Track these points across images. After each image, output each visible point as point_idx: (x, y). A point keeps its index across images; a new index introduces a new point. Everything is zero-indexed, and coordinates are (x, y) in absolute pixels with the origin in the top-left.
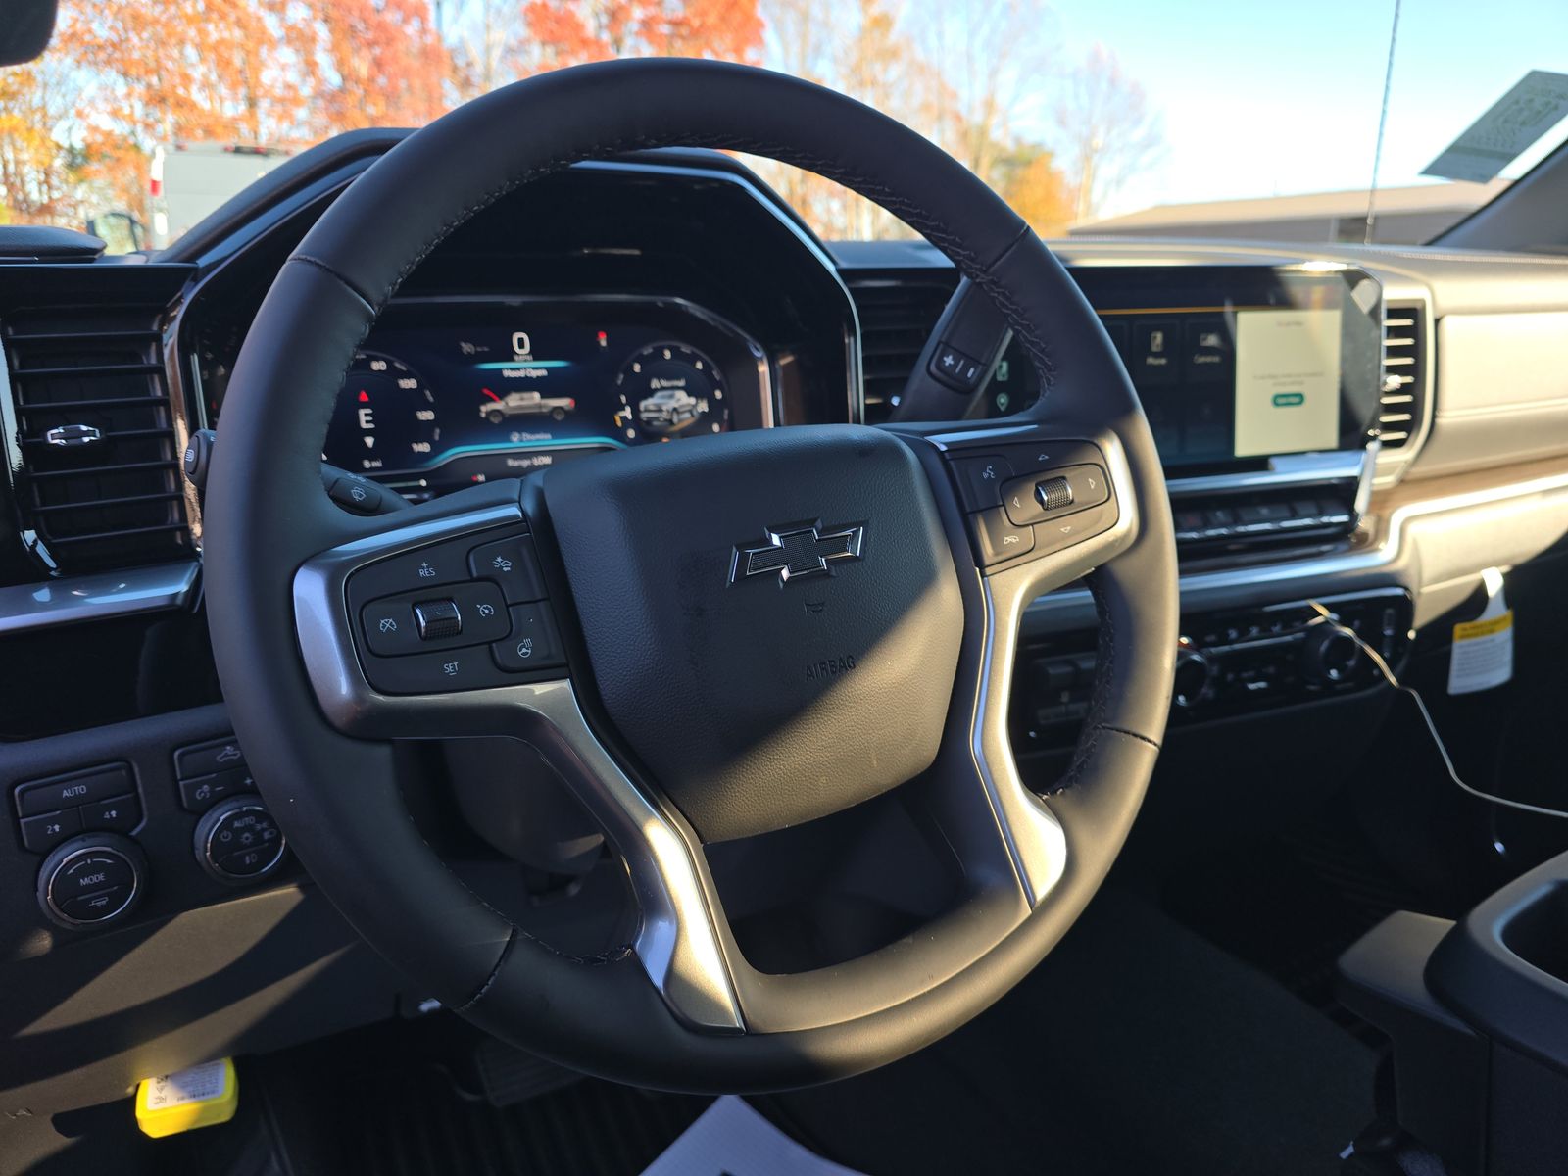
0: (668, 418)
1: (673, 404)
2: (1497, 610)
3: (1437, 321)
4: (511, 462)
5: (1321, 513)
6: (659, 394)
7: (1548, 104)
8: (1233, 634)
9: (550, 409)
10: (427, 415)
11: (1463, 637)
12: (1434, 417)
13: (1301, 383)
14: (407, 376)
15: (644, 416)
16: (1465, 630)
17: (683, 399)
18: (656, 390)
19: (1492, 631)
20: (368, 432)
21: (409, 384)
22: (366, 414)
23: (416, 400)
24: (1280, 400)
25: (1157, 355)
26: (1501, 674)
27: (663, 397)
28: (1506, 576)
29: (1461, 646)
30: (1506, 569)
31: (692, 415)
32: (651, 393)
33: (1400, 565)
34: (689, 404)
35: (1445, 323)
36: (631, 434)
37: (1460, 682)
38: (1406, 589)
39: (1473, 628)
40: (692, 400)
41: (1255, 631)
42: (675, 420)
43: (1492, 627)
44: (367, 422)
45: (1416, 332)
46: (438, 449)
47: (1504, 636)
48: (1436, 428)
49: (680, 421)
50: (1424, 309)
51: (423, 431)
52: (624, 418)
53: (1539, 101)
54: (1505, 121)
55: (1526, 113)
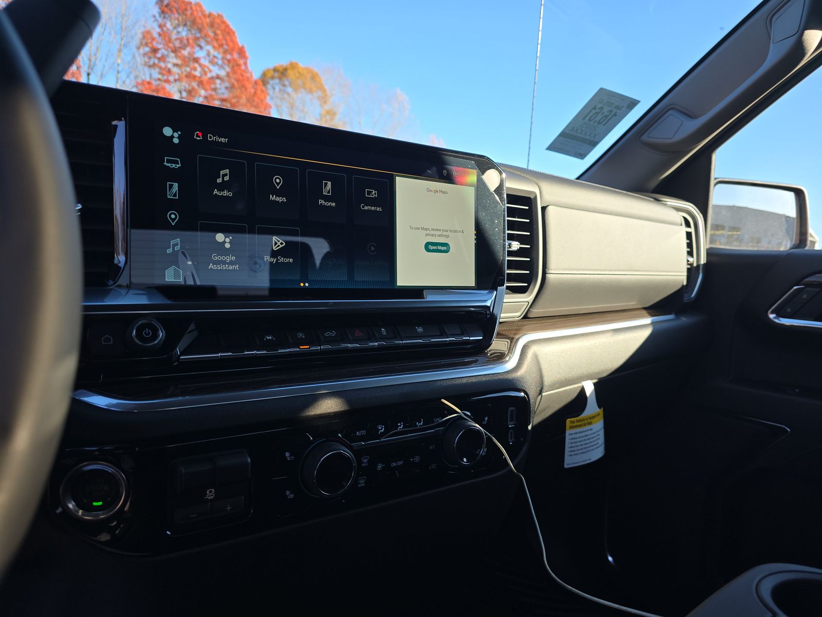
2: (592, 408)
3: (544, 209)
5: (463, 334)
7: (611, 111)
8: (381, 429)
11: (571, 428)
12: (544, 273)
13: (447, 236)
16: (573, 422)
19: (590, 423)
24: (430, 247)
25: (326, 199)
26: (598, 453)
28: (595, 384)
29: (570, 434)
30: (595, 381)
33: (519, 373)
35: (550, 211)
37: (571, 460)
38: (526, 393)
39: (578, 421)
41: (401, 427)
43: (590, 421)
45: (530, 213)
47: (598, 426)
48: (546, 281)
50: (536, 198)
53: (606, 109)
54: (589, 120)
55: (600, 116)
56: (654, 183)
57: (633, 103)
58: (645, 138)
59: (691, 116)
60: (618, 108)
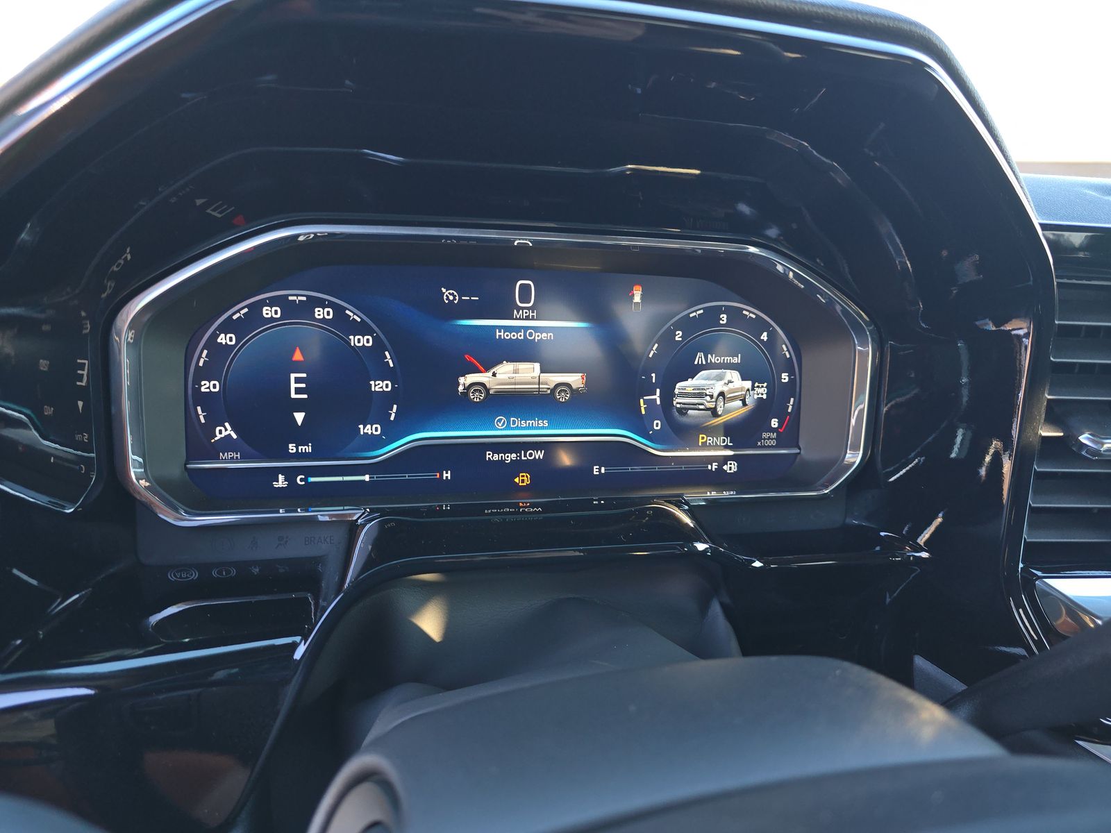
0: (712, 405)
1: (718, 387)
4: (489, 455)
6: (703, 373)
9: (552, 386)
10: (380, 386)
14: (362, 329)
15: (678, 401)
17: (735, 381)
18: (702, 368)
20: (299, 405)
21: (362, 341)
22: (298, 380)
23: (369, 363)
27: (708, 378)
31: (744, 404)
32: (692, 372)
34: (742, 389)
36: (657, 425)
40: (748, 384)
42: (720, 411)
44: (298, 391)
46: (392, 432)
49: (726, 412)
51: (373, 408)
52: (650, 403)
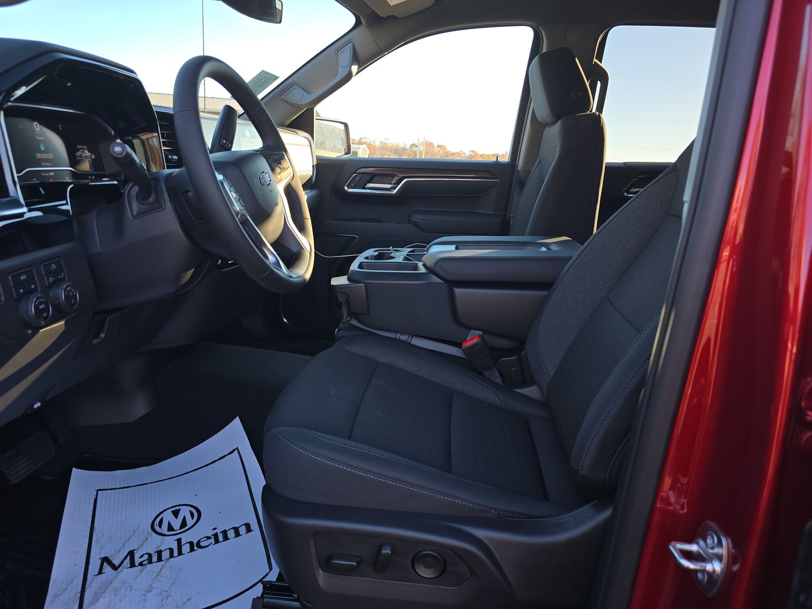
6: (80, 151)
17: (87, 153)
31: (91, 159)
34: (89, 155)
53: (263, 80)
54: (255, 84)
55: (260, 83)
56: (288, 122)
57: (276, 78)
58: (283, 97)
59: (307, 92)
60: (269, 79)
